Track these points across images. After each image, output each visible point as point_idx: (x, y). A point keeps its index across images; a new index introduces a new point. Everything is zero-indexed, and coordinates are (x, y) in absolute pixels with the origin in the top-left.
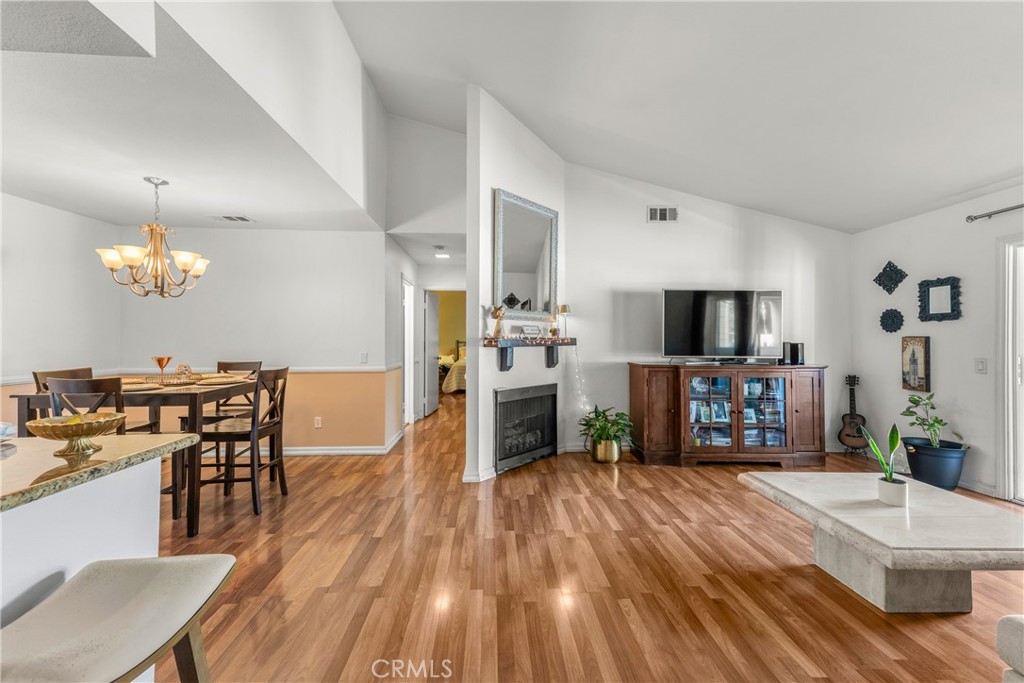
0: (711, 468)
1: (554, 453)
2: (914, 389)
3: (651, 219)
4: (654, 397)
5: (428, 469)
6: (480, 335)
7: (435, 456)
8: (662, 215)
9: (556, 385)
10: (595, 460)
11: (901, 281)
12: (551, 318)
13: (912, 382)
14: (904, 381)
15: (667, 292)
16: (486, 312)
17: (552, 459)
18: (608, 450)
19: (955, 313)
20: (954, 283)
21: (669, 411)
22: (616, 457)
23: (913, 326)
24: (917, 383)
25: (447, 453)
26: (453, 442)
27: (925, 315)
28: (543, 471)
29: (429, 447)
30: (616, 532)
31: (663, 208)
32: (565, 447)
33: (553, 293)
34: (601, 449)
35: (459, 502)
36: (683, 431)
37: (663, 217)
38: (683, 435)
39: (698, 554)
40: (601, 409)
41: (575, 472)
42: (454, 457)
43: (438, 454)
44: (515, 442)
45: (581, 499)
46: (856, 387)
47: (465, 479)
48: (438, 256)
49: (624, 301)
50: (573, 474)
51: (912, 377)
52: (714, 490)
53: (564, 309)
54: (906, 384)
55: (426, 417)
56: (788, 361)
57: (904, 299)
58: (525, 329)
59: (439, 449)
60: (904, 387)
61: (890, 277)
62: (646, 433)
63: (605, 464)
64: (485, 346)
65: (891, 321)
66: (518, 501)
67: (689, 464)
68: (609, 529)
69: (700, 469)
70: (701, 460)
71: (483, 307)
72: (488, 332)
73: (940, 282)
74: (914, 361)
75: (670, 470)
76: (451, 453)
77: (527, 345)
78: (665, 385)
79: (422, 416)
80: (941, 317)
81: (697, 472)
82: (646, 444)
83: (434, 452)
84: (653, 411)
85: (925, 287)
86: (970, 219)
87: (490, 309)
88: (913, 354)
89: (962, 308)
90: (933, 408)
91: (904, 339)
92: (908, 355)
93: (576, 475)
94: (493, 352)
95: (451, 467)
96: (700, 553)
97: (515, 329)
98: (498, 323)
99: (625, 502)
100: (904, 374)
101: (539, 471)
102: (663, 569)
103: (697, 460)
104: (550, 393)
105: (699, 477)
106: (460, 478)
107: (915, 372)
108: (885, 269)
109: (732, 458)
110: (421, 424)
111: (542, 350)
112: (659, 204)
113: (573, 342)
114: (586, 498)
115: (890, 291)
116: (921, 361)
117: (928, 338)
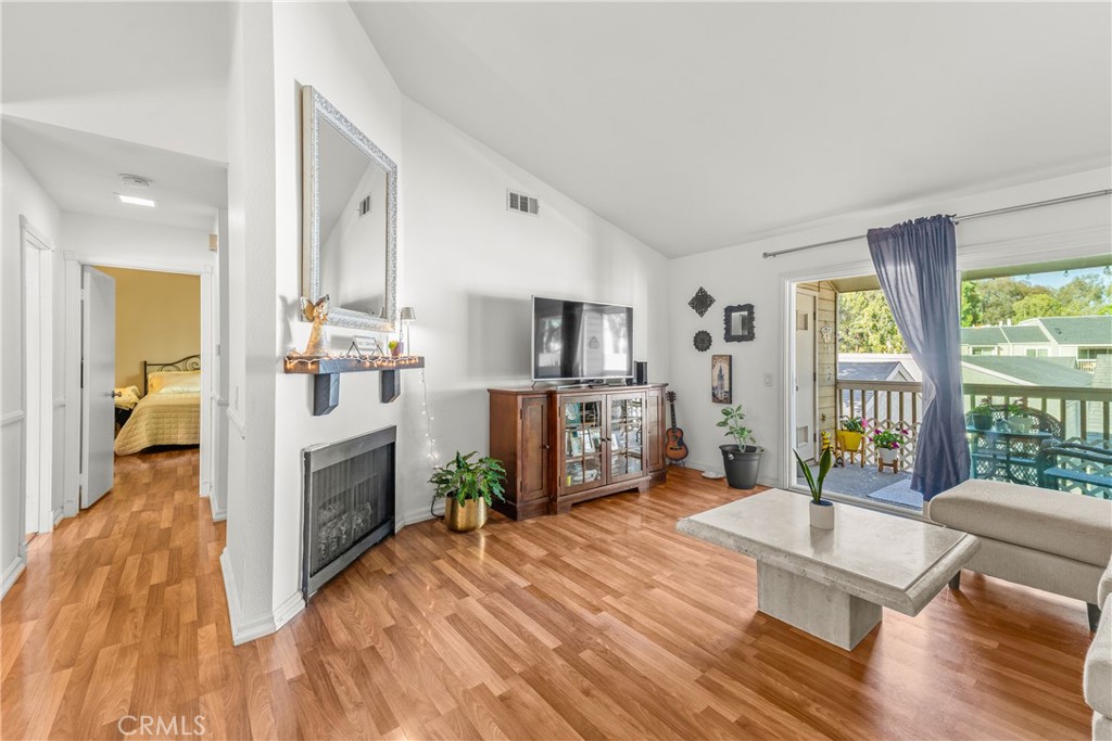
0: (583, 508)
1: (392, 533)
2: (721, 402)
3: (512, 206)
4: (528, 432)
5: (127, 638)
6: (278, 352)
7: (139, 597)
8: (521, 203)
9: (395, 427)
10: (453, 529)
11: (710, 305)
12: (388, 325)
13: (719, 396)
14: (714, 395)
15: (537, 300)
16: (289, 309)
17: (389, 544)
18: (472, 512)
19: (750, 336)
20: (749, 308)
21: (543, 447)
22: (482, 519)
23: (719, 346)
24: (722, 396)
25: (168, 583)
26: (176, 555)
27: (729, 337)
28: (388, 572)
29: (114, 582)
30: (554, 650)
31: (525, 195)
32: (403, 519)
33: (390, 288)
34: (461, 512)
35: (244, 705)
36: (559, 471)
37: (524, 208)
38: (558, 475)
39: (666, 647)
40: (462, 455)
41: (438, 558)
42: (188, 588)
43: (145, 592)
44: (334, 533)
45: (474, 605)
46: (675, 402)
47: (240, 637)
48: (125, 199)
49: (483, 306)
50: (436, 563)
51: (720, 391)
52: (609, 538)
53: (407, 313)
54: (715, 398)
55: (83, 511)
56: (635, 381)
57: (713, 322)
58: (358, 340)
59: (142, 578)
60: (714, 401)
61: (702, 302)
62: (519, 480)
63: (469, 531)
64: (287, 371)
65: (702, 341)
66: (373, 648)
67: (564, 510)
68: (545, 648)
69: (575, 512)
70: (576, 501)
71: (284, 299)
72: (291, 346)
73: (740, 308)
74: (721, 377)
75: (546, 520)
76: (178, 581)
77: (365, 369)
78: (540, 416)
79: (73, 510)
80: (739, 339)
81: (575, 517)
82: (519, 494)
83: (132, 590)
84: (526, 449)
85: (729, 310)
86: (765, 255)
87: (297, 303)
88: (721, 371)
89: (755, 330)
90: (741, 418)
91: (714, 357)
92: (716, 372)
93: (441, 561)
94: (301, 384)
95: (189, 615)
96: (669, 645)
97: (338, 342)
98: (317, 330)
99: (533, 589)
100: (713, 389)
101: (380, 572)
102: (653, 696)
103: (570, 503)
104: (385, 442)
105: (583, 524)
106: (225, 636)
107: (722, 387)
108: (697, 294)
109: (602, 491)
110: (73, 528)
111: (375, 376)
112: (522, 191)
113: (420, 363)
114: (479, 601)
115: (701, 314)
116: (726, 377)
117: (731, 357)
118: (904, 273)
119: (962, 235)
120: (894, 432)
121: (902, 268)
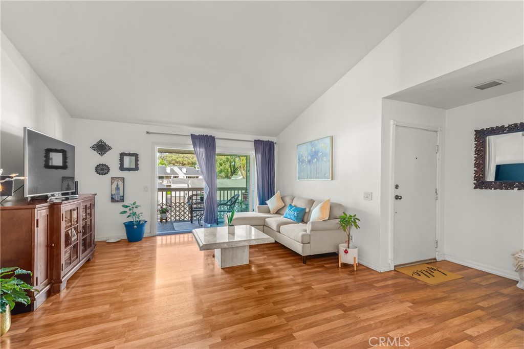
2: (117, 201)
11: (108, 151)
13: (116, 199)
14: (112, 198)
19: (136, 169)
20: (136, 155)
21: (48, 246)
23: (115, 172)
24: (119, 198)
27: (122, 168)
51: (117, 196)
54: (113, 200)
57: (111, 159)
60: (112, 202)
61: (101, 148)
65: (102, 169)
73: (129, 155)
74: (117, 189)
78: (46, 222)
80: (129, 169)
85: (122, 155)
88: (118, 185)
89: (139, 166)
91: (112, 178)
92: (114, 186)
100: (112, 195)
107: (118, 194)
108: (98, 143)
109: (79, 266)
115: (101, 154)
116: (121, 188)
117: (124, 178)
118: (202, 151)
119: (218, 143)
120: (164, 207)
121: (201, 150)
